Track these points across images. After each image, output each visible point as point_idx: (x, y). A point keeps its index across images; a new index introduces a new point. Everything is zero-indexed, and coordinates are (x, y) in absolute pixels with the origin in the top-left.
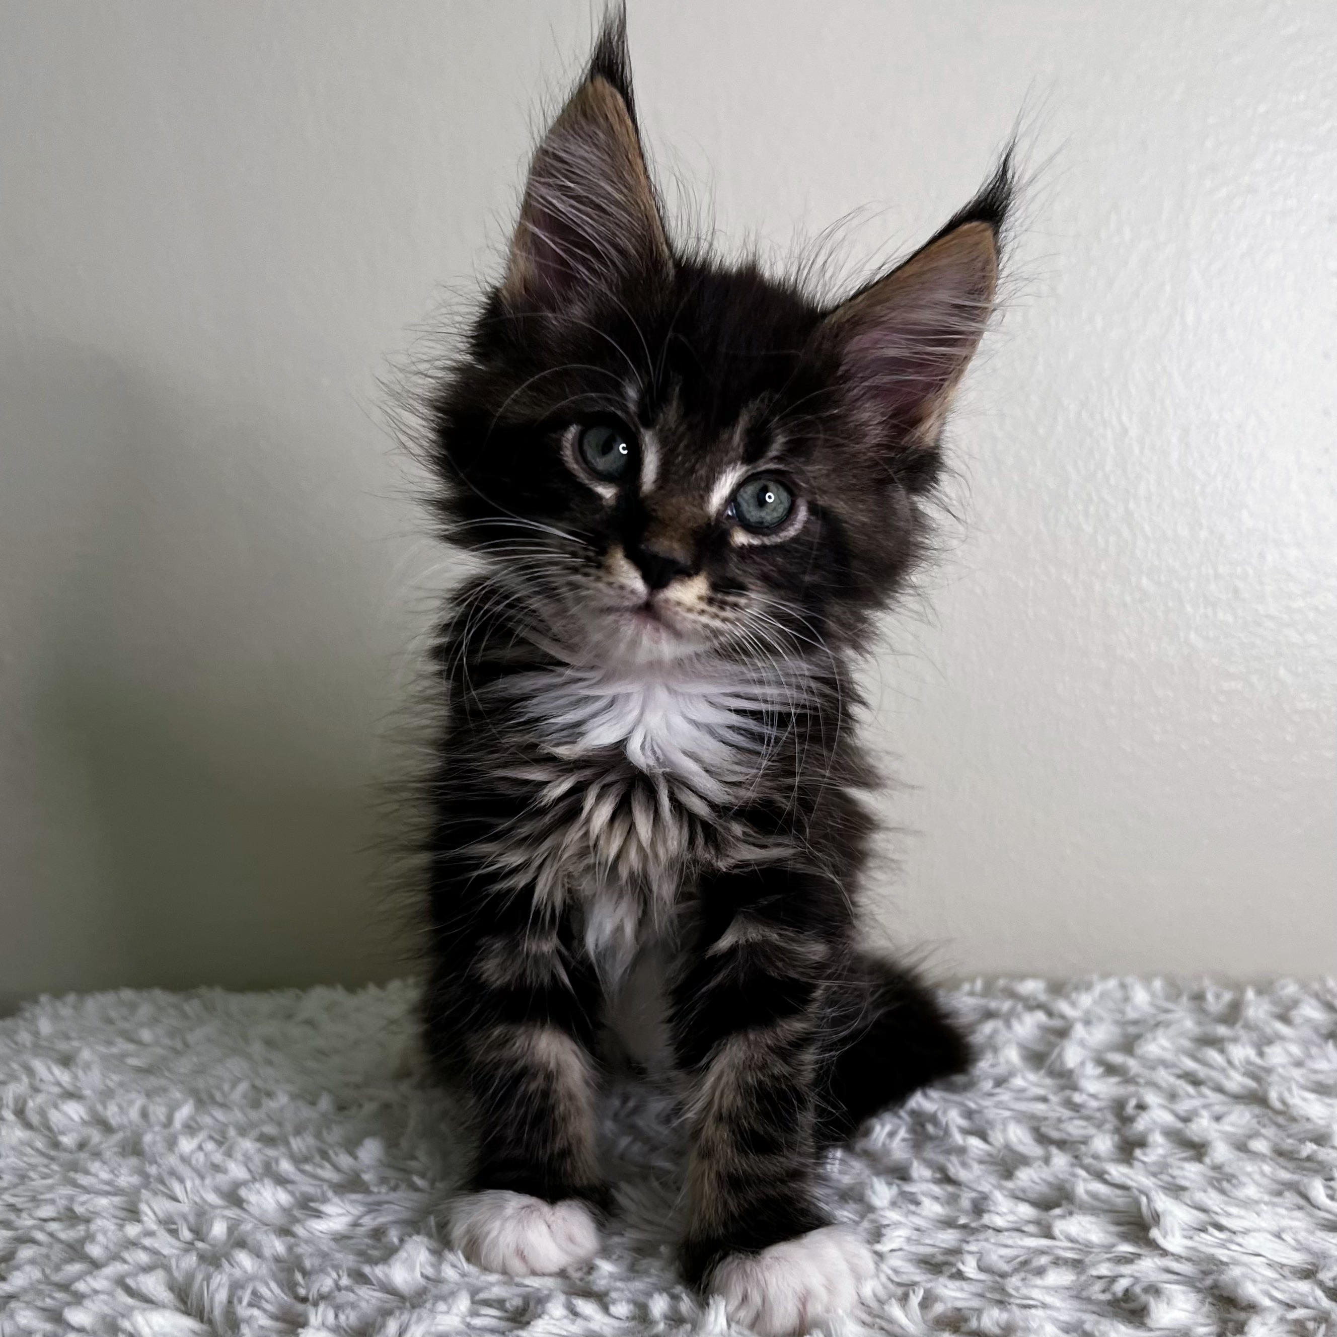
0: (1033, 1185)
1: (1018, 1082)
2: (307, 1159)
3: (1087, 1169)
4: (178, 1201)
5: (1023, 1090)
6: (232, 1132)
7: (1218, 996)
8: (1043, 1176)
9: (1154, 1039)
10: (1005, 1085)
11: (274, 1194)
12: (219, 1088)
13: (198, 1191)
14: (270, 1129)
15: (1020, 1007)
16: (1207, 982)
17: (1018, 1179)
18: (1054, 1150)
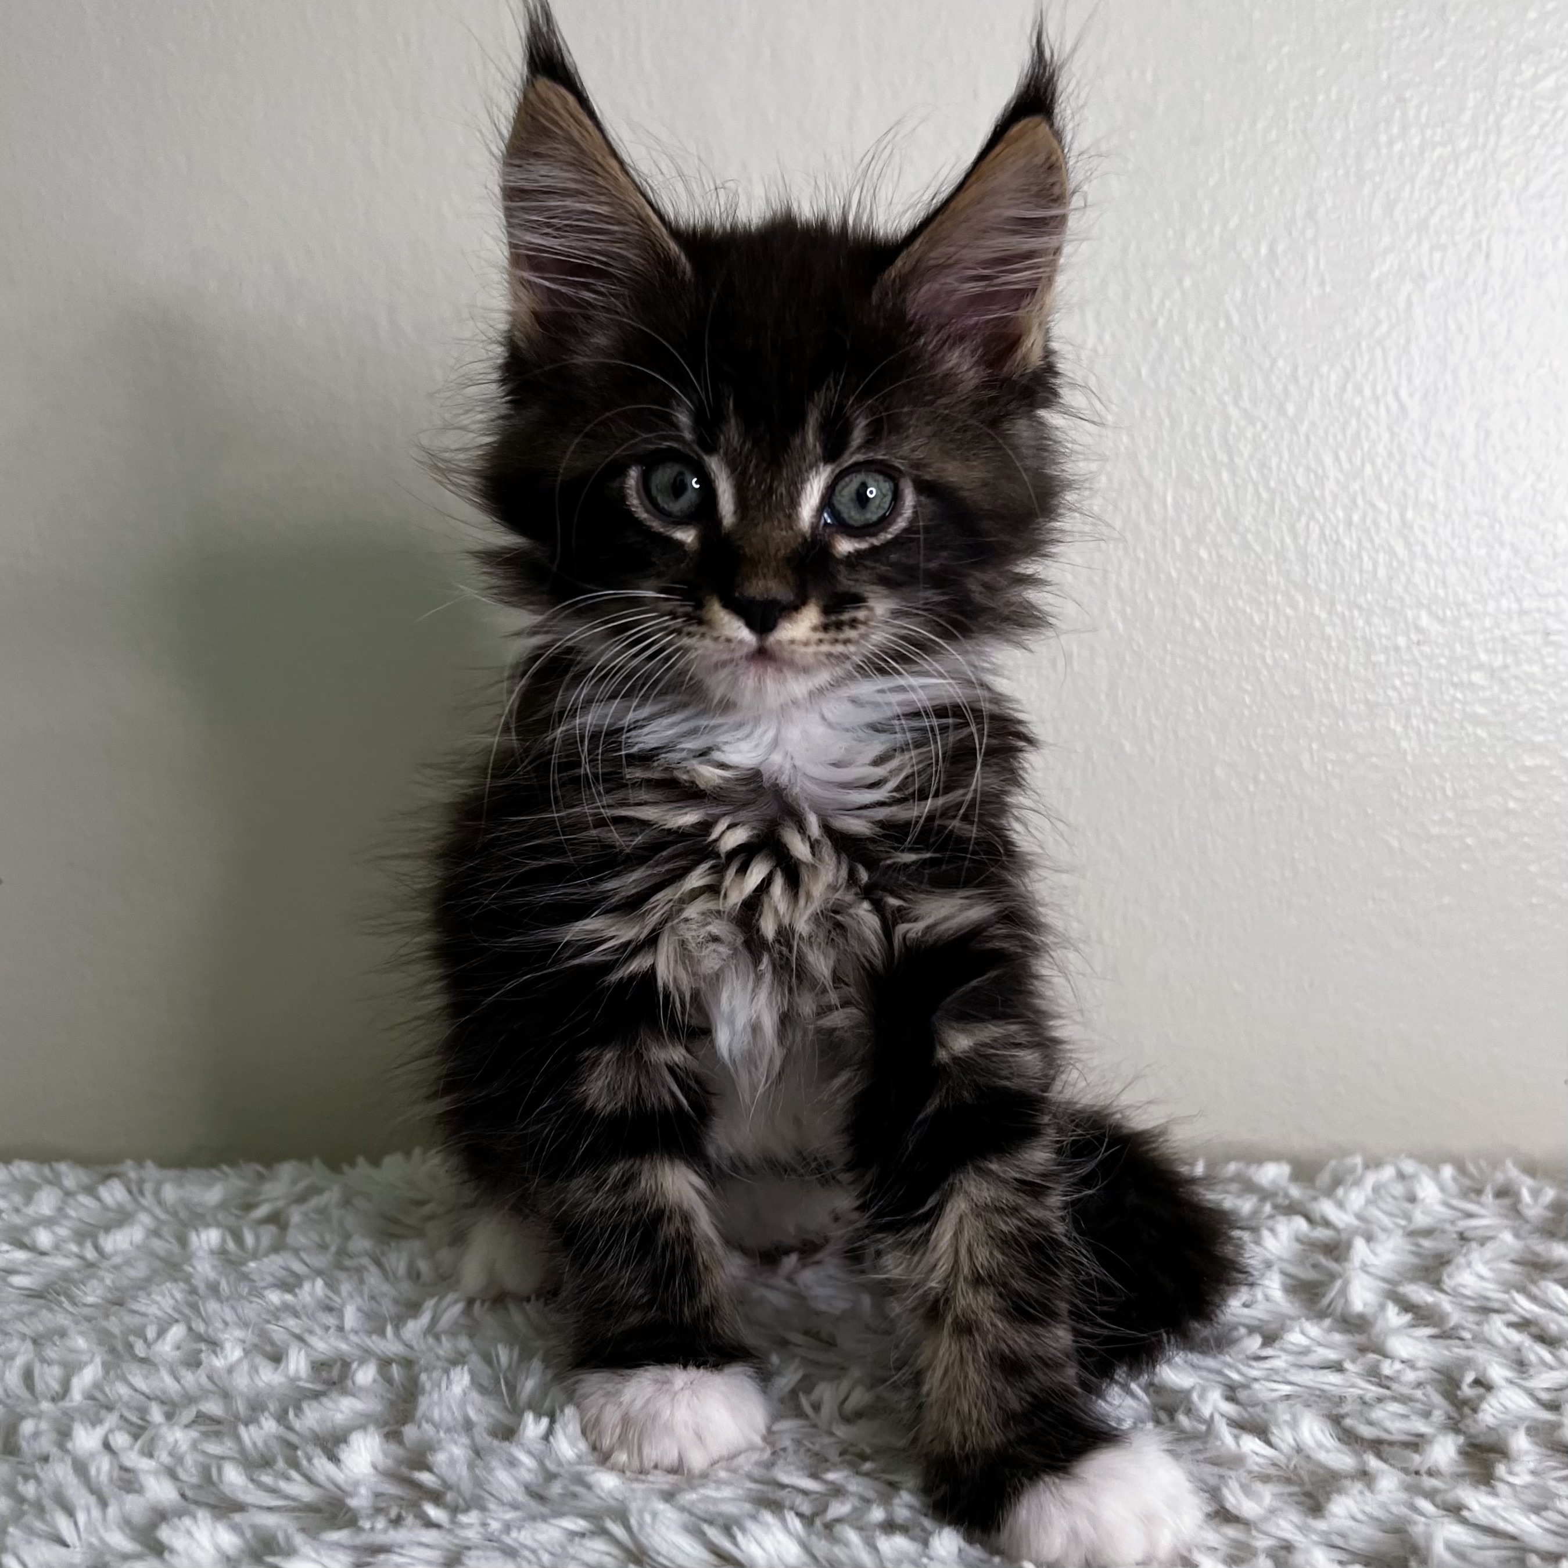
0: (1352, 1523)
1: (1295, 1338)
2: (266, 1463)
3: (1431, 1495)
4: (65, 1545)
5: (1305, 1352)
6: (156, 1414)
7: (1536, 1194)
8: (1368, 1509)
9: (1469, 1265)
10: (1277, 1345)
11: (212, 1535)
12: (141, 1334)
13: (96, 1530)
14: (213, 1407)
15: (1268, 1208)
16: (1513, 1172)
17: (1335, 1516)
18: (1373, 1463)
